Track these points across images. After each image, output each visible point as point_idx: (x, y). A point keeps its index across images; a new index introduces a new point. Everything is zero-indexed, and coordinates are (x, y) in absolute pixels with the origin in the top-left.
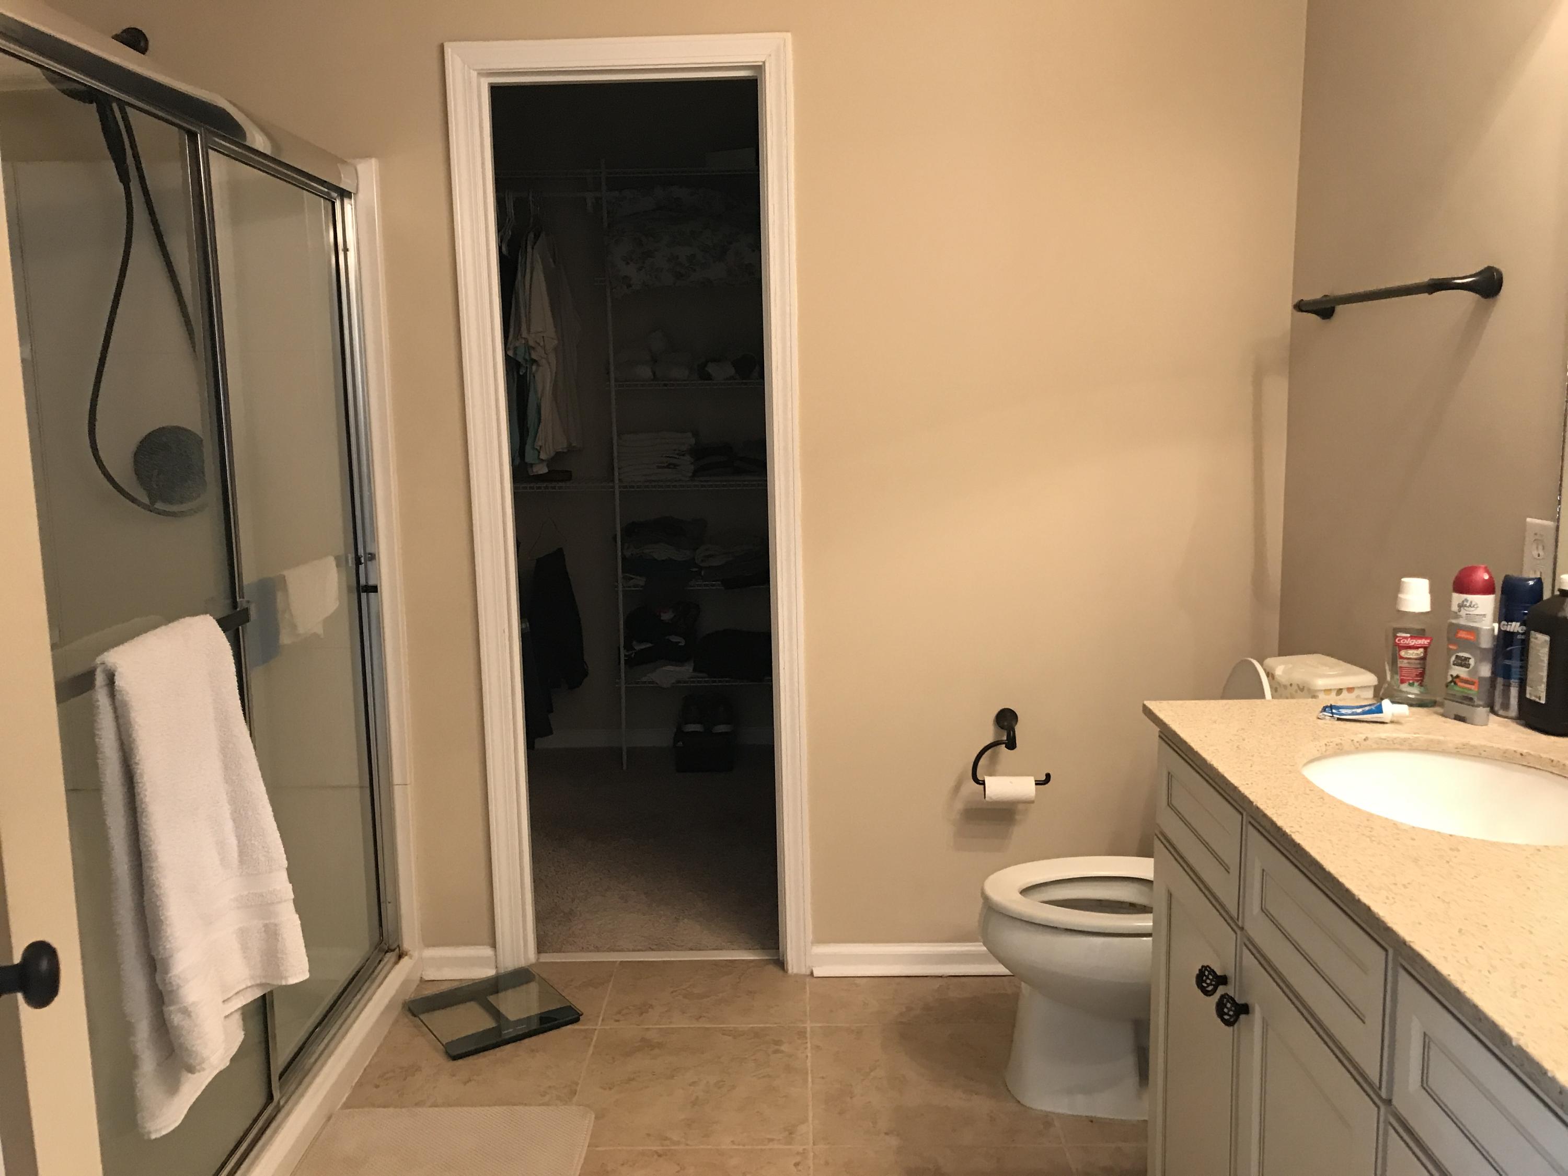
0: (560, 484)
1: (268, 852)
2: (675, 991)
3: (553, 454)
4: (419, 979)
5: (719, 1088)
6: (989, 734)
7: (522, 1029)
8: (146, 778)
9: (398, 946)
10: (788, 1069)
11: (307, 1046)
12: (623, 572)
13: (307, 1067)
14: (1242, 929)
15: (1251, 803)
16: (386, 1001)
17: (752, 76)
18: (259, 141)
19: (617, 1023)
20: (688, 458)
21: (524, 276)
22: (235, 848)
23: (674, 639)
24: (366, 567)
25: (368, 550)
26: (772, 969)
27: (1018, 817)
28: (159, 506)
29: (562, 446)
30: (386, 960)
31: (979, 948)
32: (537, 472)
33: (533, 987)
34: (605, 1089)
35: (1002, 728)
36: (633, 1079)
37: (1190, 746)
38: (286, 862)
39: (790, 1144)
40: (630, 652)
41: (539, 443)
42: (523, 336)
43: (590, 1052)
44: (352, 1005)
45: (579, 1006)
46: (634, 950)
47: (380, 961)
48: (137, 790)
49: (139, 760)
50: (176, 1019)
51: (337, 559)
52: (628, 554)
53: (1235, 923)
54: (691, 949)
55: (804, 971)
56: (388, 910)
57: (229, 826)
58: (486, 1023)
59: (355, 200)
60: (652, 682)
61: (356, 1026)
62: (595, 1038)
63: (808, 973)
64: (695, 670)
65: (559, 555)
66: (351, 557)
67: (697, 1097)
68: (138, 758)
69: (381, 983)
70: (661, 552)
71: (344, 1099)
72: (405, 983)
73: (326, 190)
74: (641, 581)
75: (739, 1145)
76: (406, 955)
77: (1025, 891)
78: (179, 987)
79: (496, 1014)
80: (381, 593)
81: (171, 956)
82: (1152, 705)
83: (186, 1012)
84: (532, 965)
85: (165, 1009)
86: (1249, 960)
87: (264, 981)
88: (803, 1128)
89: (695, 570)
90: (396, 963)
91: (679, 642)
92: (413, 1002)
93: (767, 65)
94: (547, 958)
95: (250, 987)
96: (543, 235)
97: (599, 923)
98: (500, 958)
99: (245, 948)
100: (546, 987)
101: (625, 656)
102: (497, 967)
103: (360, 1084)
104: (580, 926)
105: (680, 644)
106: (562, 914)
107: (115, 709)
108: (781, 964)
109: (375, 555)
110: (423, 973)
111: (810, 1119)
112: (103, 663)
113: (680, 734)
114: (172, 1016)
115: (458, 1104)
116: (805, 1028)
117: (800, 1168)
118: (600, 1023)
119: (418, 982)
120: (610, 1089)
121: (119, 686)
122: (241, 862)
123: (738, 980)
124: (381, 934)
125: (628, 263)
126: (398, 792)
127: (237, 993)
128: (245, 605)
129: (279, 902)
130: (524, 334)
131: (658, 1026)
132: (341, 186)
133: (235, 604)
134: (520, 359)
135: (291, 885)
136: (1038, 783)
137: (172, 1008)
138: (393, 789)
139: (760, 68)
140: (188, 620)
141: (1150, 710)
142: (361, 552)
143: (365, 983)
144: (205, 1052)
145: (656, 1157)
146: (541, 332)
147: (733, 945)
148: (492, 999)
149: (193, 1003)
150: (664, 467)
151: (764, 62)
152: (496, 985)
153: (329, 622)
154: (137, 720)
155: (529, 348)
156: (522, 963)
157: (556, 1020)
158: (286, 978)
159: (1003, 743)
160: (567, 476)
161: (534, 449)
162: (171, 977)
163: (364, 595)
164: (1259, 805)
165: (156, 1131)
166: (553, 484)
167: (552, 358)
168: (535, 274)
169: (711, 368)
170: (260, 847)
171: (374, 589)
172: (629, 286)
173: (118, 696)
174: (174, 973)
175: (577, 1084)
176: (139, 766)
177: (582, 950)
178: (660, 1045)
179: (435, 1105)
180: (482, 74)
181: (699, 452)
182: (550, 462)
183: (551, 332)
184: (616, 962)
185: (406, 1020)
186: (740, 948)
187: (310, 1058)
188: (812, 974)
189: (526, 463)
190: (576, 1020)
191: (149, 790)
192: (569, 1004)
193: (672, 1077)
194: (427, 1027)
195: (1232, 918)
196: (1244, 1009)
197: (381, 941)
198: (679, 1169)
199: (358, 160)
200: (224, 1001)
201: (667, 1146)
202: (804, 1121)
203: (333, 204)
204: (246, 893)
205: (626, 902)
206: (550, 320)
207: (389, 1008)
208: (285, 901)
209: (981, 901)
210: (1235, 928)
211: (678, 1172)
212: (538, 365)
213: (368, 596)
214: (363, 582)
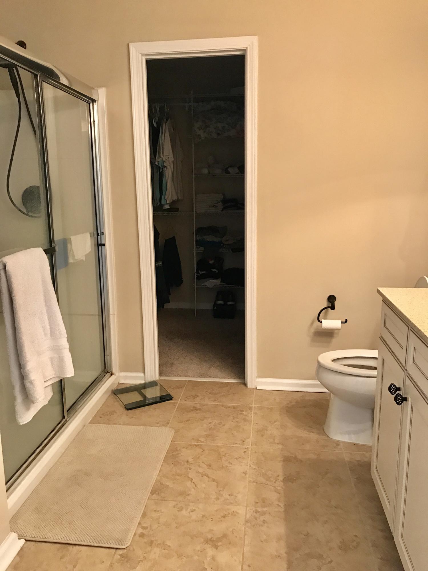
0: (175, 213)
1: (60, 331)
2: (207, 392)
3: (171, 201)
4: (118, 383)
5: (219, 425)
6: (325, 304)
7: (151, 401)
8: (17, 301)
9: (111, 371)
10: (245, 420)
11: (77, 401)
12: (196, 245)
13: (77, 409)
14: (406, 370)
15: (411, 321)
16: (106, 389)
17: (242, 54)
18: (64, 81)
19: (186, 401)
20: (220, 203)
21: (162, 134)
22: (49, 330)
23: (214, 270)
24: (101, 237)
25: (102, 231)
26: (243, 386)
27: (335, 335)
28: (30, 214)
29: (175, 198)
30: (106, 376)
31: (317, 382)
32: (166, 208)
33: (158, 388)
34: (179, 423)
35: (330, 302)
36: (190, 420)
37: (392, 302)
38: (66, 335)
39: (243, 445)
40: (198, 275)
41: (166, 197)
42: (161, 157)
43: (175, 411)
44: (93, 390)
45: (172, 394)
46: (193, 377)
47: (105, 376)
48: (14, 306)
49: (14, 295)
50: (28, 385)
51: (90, 233)
52: (198, 239)
53: (404, 368)
54: (214, 378)
55: (254, 387)
56: (107, 358)
57: (47, 322)
58: (139, 398)
59: (97, 103)
60: (206, 286)
61: (94, 397)
62: (177, 406)
63: (255, 388)
64: (221, 282)
65: (174, 238)
66: (95, 233)
67: (211, 427)
68: (14, 294)
69: (104, 384)
70: (209, 238)
71: (90, 421)
72: (113, 384)
73: (87, 99)
74: (202, 249)
75: (225, 444)
76: (114, 374)
77: (333, 361)
78: (29, 374)
79: (144, 396)
80: (106, 246)
81: (26, 363)
82: (380, 289)
83: (31, 383)
84: (157, 380)
85: (24, 381)
86: (408, 382)
87: (59, 376)
88: (248, 440)
89: (222, 245)
90: (110, 377)
91: (216, 271)
92: (115, 390)
93: (248, 50)
94: (163, 378)
95: (54, 377)
96: (169, 120)
97: (182, 367)
98: (146, 377)
99: (52, 363)
100: (162, 387)
101: (196, 276)
102: (145, 380)
103: (95, 416)
104: (175, 368)
105: (216, 272)
106: (169, 364)
107: (6, 277)
108: (245, 384)
109: (104, 233)
110: (120, 381)
111: (251, 437)
112: (2, 261)
113: (215, 305)
114: (27, 384)
115: (128, 424)
116: (252, 406)
117: (246, 453)
118: (179, 401)
119: (118, 384)
120: (181, 423)
121: (7, 269)
122: (51, 334)
123: (230, 389)
124: (105, 367)
125: (200, 130)
126: (111, 317)
127: (50, 379)
128: (54, 246)
129: (64, 349)
130: (162, 156)
131: (200, 403)
132: (93, 98)
133: (51, 245)
134: (160, 166)
135: (68, 343)
136: (342, 323)
137: (26, 381)
138: (110, 316)
139: (245, 50)
140: (33, 249)
141: (379, 291)
142: (99, 232)
143: (99, 383)
144: (38, 397)
145: (195, 446)
146: (168, 155)
147: (228, 377)
148: (143, 391)
149: (33, 380)
150: (212, 207)
151: (247, 48)
152: (145, 386)
153: (86, 255)
154: (13, 281)
155: (163, 162)
156: (153, 379)
157: (164, 399)
158: (66, 375)
159: (329, 308)
160: (177, 210)
161: (165, 199)
162: (26, 371)
163: (100, 247)
164: (414, 322)
165: (22, 422)
166: (172, 213)
167: (172, 166)
168: (166, 133)
169: (230, 170)
170: (57, 329)
171: (104, 245)
172: (200, 138)
173: (7, 273)
174: (27, 369)
175: (170, 420)
176: (14, 298)
177: (175, 376)
178: (200, 409)
179: (120, 424)
180: (143, 55)
181: (224, 201)
182: (171, 204)
183: (171, 156)
184: (186, 381)
185: (113, 396)
186: (231, 378)
187: (78, 406)
188: (256, 388)
189: (162, 204)
190: (171, 399)
191: (18, 306)
192: (169, 394)
193: (203, 420)
194: (119, 399)
195: (403, 366)
196: (405, 399)
197: (105, 369)
198: (203, 451)
199: (99, 88)
200: (45, 382)
201: (199, 443)
202: (249, 438)
203: (90, 104)
204: (52, 345)
205: (192, 361)
206: (171, 151)
207: (106, 392)
208: (66, 349)
209: (317, 363)
210: (404, 370)
211: (202, 452)
212: (167, 168)
213: (101, 248)
214: (99, 242)
